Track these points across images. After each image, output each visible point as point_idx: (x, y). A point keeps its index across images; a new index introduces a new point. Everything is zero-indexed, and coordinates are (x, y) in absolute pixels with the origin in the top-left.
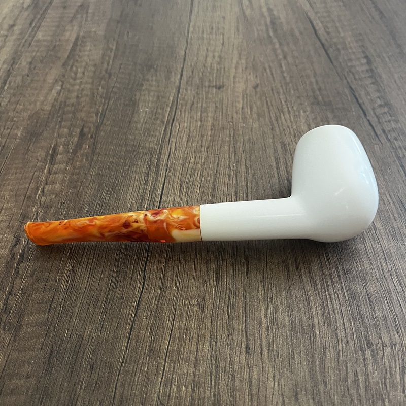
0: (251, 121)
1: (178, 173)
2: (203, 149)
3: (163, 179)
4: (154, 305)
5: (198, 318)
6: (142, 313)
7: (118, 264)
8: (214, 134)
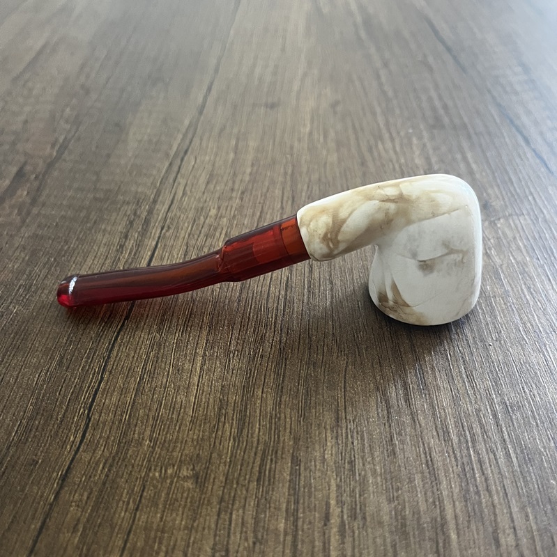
0: (324, 152)
1: (183, 232)
2: (234, 195)
3: (154, 243)
4: (99, 476)
5: (191, 506)
6: (70, 493)
7: (39, 393)
8: (257, 173)
